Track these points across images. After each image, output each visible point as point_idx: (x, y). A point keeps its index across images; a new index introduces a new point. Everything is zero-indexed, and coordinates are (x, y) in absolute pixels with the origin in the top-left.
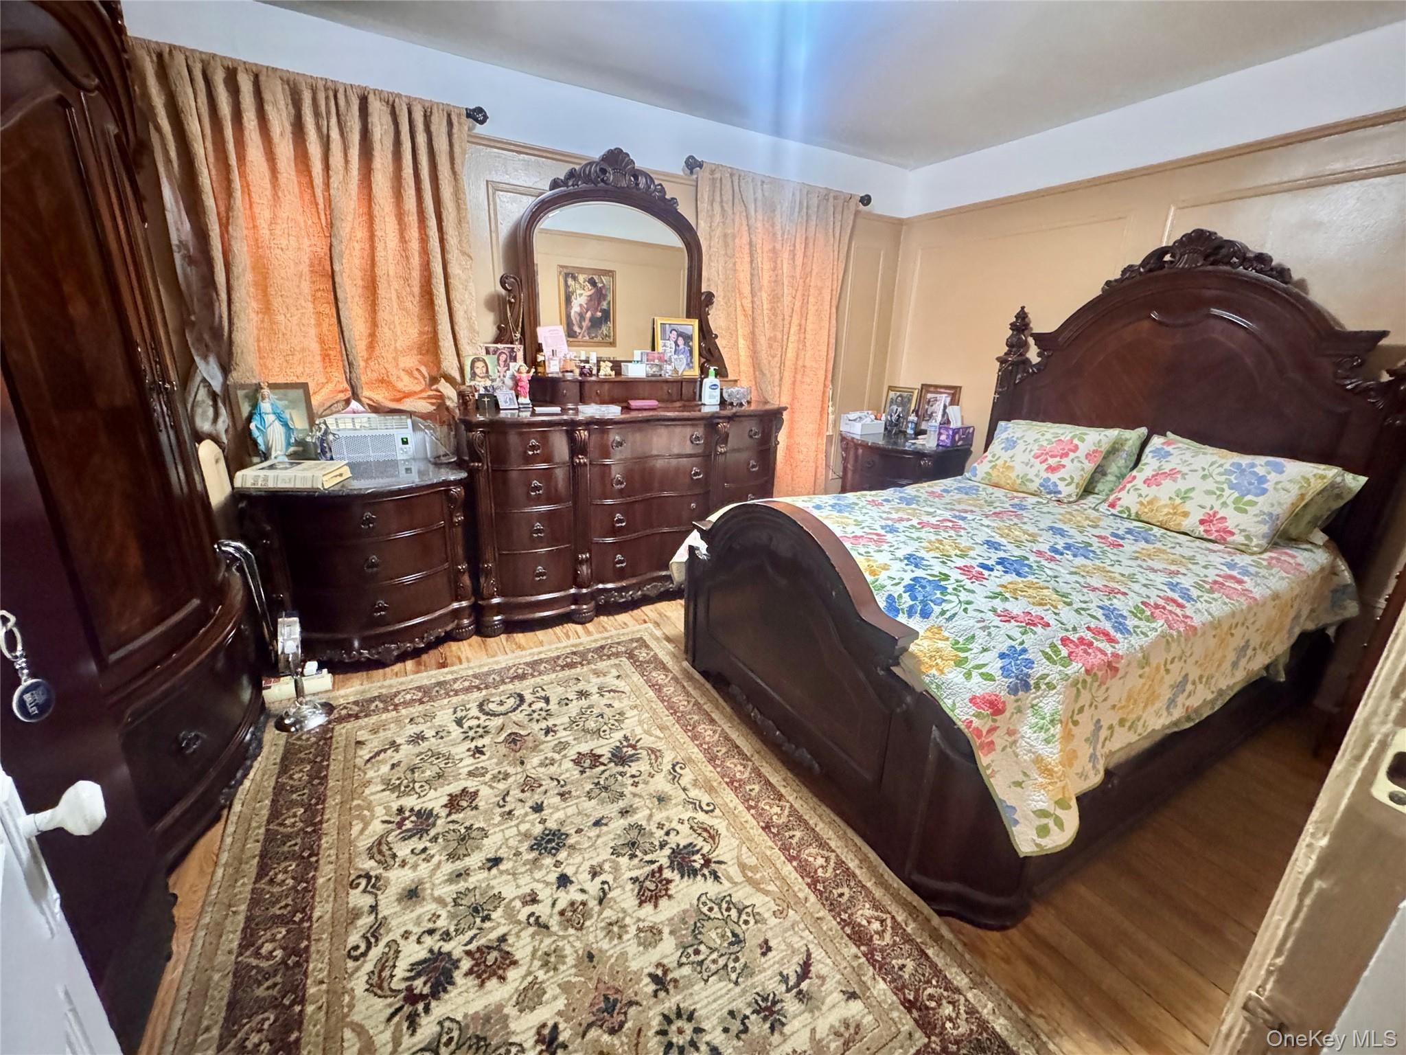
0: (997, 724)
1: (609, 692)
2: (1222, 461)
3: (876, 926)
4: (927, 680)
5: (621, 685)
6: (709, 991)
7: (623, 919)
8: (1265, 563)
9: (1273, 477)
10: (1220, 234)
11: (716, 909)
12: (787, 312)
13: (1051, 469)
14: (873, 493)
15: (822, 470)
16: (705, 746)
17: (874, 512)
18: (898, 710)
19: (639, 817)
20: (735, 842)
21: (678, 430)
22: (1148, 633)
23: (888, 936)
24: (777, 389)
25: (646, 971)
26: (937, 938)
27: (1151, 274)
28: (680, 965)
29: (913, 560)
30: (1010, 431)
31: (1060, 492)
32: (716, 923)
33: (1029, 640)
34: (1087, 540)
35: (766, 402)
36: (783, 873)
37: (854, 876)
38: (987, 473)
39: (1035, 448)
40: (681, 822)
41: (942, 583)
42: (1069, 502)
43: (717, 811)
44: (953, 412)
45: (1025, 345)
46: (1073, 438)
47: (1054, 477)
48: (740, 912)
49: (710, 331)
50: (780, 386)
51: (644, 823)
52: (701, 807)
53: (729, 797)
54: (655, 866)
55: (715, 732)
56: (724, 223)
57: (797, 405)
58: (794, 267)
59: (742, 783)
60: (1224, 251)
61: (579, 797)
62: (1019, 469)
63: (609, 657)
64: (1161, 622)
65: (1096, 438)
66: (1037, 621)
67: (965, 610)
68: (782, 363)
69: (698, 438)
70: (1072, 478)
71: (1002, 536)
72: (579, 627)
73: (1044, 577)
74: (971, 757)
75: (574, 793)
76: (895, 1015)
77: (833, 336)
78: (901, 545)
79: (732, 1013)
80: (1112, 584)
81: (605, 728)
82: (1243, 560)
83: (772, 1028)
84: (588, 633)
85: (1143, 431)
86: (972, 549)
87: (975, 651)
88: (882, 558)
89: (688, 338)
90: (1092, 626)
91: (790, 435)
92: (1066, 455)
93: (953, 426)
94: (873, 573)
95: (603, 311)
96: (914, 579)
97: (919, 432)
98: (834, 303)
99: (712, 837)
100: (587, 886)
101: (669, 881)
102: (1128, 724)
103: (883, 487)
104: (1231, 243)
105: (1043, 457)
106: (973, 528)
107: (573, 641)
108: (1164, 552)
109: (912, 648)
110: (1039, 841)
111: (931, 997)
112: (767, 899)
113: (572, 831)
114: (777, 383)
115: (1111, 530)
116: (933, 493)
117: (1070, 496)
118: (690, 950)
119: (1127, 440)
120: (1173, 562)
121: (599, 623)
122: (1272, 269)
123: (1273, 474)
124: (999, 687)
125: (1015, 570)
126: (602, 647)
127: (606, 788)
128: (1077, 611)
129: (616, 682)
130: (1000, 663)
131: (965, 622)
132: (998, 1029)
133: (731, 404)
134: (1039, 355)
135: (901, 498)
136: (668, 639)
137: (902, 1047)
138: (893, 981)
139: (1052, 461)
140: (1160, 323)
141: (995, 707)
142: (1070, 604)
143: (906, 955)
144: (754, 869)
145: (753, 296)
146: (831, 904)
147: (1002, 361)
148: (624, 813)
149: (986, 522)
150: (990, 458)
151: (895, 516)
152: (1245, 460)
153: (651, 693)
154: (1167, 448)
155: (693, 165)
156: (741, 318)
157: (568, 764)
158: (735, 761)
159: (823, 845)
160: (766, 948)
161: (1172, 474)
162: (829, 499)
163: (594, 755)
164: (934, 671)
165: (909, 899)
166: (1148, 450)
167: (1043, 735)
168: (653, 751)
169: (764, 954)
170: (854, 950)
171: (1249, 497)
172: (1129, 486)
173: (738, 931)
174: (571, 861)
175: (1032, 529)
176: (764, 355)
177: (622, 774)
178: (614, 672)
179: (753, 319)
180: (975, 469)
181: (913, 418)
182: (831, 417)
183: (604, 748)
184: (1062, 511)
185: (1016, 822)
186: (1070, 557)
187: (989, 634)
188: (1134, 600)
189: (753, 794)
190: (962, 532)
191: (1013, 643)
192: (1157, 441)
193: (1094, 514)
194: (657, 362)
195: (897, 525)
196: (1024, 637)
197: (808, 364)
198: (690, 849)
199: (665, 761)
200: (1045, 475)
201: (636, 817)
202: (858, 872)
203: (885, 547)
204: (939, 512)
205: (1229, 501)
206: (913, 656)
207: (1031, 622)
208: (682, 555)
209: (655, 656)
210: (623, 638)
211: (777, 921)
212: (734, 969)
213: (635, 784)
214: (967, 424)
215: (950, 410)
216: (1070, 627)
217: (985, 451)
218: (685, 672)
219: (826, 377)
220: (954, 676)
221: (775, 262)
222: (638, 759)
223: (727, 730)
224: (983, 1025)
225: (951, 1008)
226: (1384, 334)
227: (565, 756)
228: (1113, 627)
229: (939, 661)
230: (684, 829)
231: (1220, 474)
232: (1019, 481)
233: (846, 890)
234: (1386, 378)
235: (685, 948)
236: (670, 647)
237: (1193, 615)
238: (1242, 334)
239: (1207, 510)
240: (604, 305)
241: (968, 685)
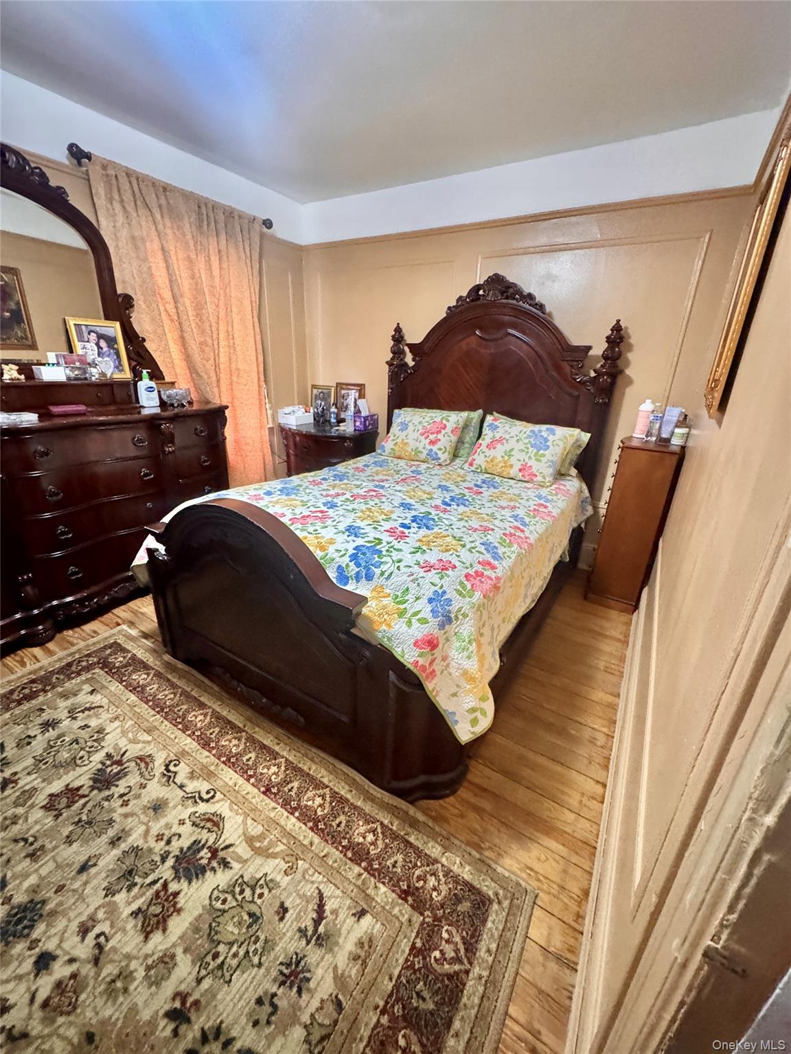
0: (435, 656)
1: (83, 711)
2: (525, 430)
3: (370, 837)
4: (380, 635)
5: (97, 699)
6: (234, 991)
7: (128, 966)
8: (554, 492)
9: (551, 438)
10: (508, 278)
11: (229, 897)
12: (213, 319)
13: (433, 443)
14: (312, 474)
15: (269, 457)
16: (198, 733)
17: (316, 491)
18: (361, 663)
19: (135, 839)
20: (240, 819)
21: (115, 434)
22: (511, 553)
23: (380, 844)
24: (216, 390)
25: (161, 1013)
26: (414, 824)
27: (474, 303)
28: (199, 981)
29: (352, 531)
30: (402, 416)
31: (439, 459)
32: (234, 912)
33: (446, 581)
34: (462, 492)
35: (208, 402)
36: (288, 828)
37: (347, 801)
38: (392, 449)
39: (421, 428)
40: (182, 822)
41: (378, 547)
42: (446, 465)
43: (219, 796)
44: (361, 402)
45: (403, 352)
46: (442, 419)
47: (435, 448)
48: (253, 889)
49: (137, 336)
50: (218, 386)
51: (140, 843)
52: (201, 798)
53: (229, 776)
54: (158, 886)
55: (205, 715)
56: (129, 224)
57: (237, 403)
58: (212, 277)
59: (239, 755)
60: (511, 290)
61: (55, 848)
62: (413, 444)
63: (79, 674)
64: (515, 546)
65: (455, 418)
66: (447, 565)
67: (398, 567)
68: (217, 366)
69: (140, 441)
70: (445, 447)
71: (411, 498)
72: (37, 651)
73: (444, 527)
74: (420, 686)
75: (49, 846)
76: (396, 911)
77: (259, 342)
78: (341, 519)
79: (259, 1001)
80: (485, 524)
81: (82, 753)
82: (544, 492)
83: (299, 992)
84: (50, 653)
85: (480, 412)
86: (392, 512)
87: (411, 601)
88: (327, 534)
89: (111, 341)
90: (481, 560)
91: (236, 430)
92: (440, 432)
93: (363, 414)
94: (323, 548)
95: (11, 311)
96: (356, 548)
97: (340, 421)
98: (256, 314)
99: (216, 824)
100: (77, 953)
101: (176, 894)
102: (507, 620)
103: (319, 467)
104: (514, 285)
105: (426, 434)
106: (390, 495)
107: (30, 667)
108: (504, 493)
109: (365, 610)
110: (472, 730)
111: (419, 879)
112: (277, 861)
113: (51, 894)
114: (215, 384)
115: (473, 482)
116: (357, 468)
117: (446, 460)
118: (209, 959)
119: (472, 419)
120: (511, 500)
121: (63, 639)
122: (536, 304)
123: (551, 436)
124: (431, 628)
125: (425, 525)
126: (69, 665)
127: (89, 823)
128: (470, 550)
129: (91, 698)
130: (429, 608)
131: (400, 578)
132: (466, 877)
133: (172, 405)
134: (414, 360)
135: (335, 476)
136: (146, 636)
137: (405, 937)
138: (391, 879)
139: (432, 437)
140: (480, 337)
141: (431, 644)
142: (464, 546)
143: (396, 851)
144: (261, 837)
145: (175, 302)
146: (333, 836)
147: (390, 364)
148: (114, 843)
149: (398, 488)
150: (392, 438)
151: (332, 492)
152: (537, 427)
153: (133, 698)
154: (496, 423)
155: (78, 154)
156: (167, 323)
157: (37, 814)
158: (229, 737)
159: (319, 785)
160: (283, 910)
161: (500, 440)
162: (276, 484)
163: (71, 790)
164: (384, 627)
165: (391, 802)
166: (485, 425)
167: (465, 654)
168: (141, 759)
169: (282, 919)
170: (357, 869)
171: (541, 452)
172: (479, 450)
173: (254, 908)
174: (53, 931)
175: (428, 489)
176: (197, 357)
177: (107, 799)
178: (87, 688)
179: (180, 324)
180: (383, 446)
181: (333, 409)
182: (269, 412)
183: (81, 777)
184: (444, 472)
185: (457, 722)
186: (455, 507)
187: (418, 584)
188: (498, 533)
189: (250, 763)
190: (384, 499)
191: (436, 588)
192: (489, 418)
193: (461, 472)
194: (78, 364)
195: (335, 500)
196: (442, 581)
197: (240, 366)
198: (195, 847)
199: (156, 764)
200: (429, 447)
201: (130, 840)
202: (349, 796)
203: (329, 522)
204: (364, 484)
205: (532, 456)
206: (367, 618)
207: (445, 567)
208: (142, 558)
209: (134, 657)
210: (93, 649)
211: (290, 877)
212: (256, 951)
213: (125, 804)
214: (373, 412)
215: (359, 402)
216: (468, 564)
217: (388, 432)
218: (168, 666)
219: (259, 379)
220: (399, 627)
221: (192, 270)
222: (126, 775)
223: (218, 709)
224: (456, 880)
225: (433, 878)
226: (589, 348)
227: (32, 806)
228: (492, 557)
229: (386, 617)
230: (187, 829)
231: (526, 438)
232: (413, 453)
233: (342, 818)
234: (593, 374)
235: (202, 959)
236: (148, 643)
237: (529, 536)
238: (524, 346)
239: (522, 462)
240: (13, 306)
241: (411, 631)
